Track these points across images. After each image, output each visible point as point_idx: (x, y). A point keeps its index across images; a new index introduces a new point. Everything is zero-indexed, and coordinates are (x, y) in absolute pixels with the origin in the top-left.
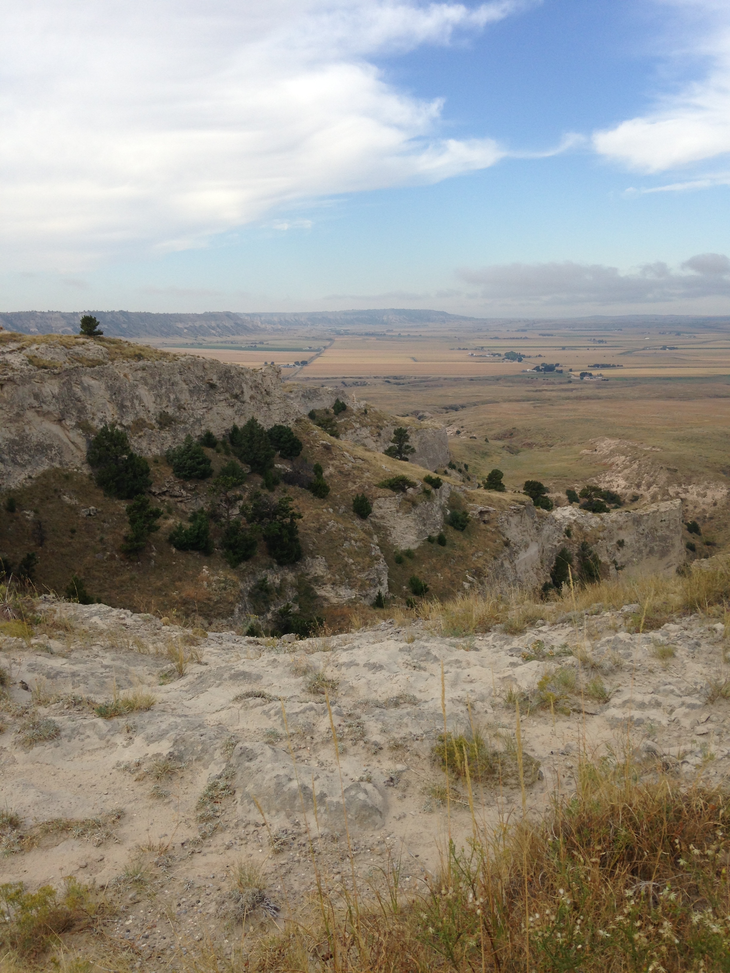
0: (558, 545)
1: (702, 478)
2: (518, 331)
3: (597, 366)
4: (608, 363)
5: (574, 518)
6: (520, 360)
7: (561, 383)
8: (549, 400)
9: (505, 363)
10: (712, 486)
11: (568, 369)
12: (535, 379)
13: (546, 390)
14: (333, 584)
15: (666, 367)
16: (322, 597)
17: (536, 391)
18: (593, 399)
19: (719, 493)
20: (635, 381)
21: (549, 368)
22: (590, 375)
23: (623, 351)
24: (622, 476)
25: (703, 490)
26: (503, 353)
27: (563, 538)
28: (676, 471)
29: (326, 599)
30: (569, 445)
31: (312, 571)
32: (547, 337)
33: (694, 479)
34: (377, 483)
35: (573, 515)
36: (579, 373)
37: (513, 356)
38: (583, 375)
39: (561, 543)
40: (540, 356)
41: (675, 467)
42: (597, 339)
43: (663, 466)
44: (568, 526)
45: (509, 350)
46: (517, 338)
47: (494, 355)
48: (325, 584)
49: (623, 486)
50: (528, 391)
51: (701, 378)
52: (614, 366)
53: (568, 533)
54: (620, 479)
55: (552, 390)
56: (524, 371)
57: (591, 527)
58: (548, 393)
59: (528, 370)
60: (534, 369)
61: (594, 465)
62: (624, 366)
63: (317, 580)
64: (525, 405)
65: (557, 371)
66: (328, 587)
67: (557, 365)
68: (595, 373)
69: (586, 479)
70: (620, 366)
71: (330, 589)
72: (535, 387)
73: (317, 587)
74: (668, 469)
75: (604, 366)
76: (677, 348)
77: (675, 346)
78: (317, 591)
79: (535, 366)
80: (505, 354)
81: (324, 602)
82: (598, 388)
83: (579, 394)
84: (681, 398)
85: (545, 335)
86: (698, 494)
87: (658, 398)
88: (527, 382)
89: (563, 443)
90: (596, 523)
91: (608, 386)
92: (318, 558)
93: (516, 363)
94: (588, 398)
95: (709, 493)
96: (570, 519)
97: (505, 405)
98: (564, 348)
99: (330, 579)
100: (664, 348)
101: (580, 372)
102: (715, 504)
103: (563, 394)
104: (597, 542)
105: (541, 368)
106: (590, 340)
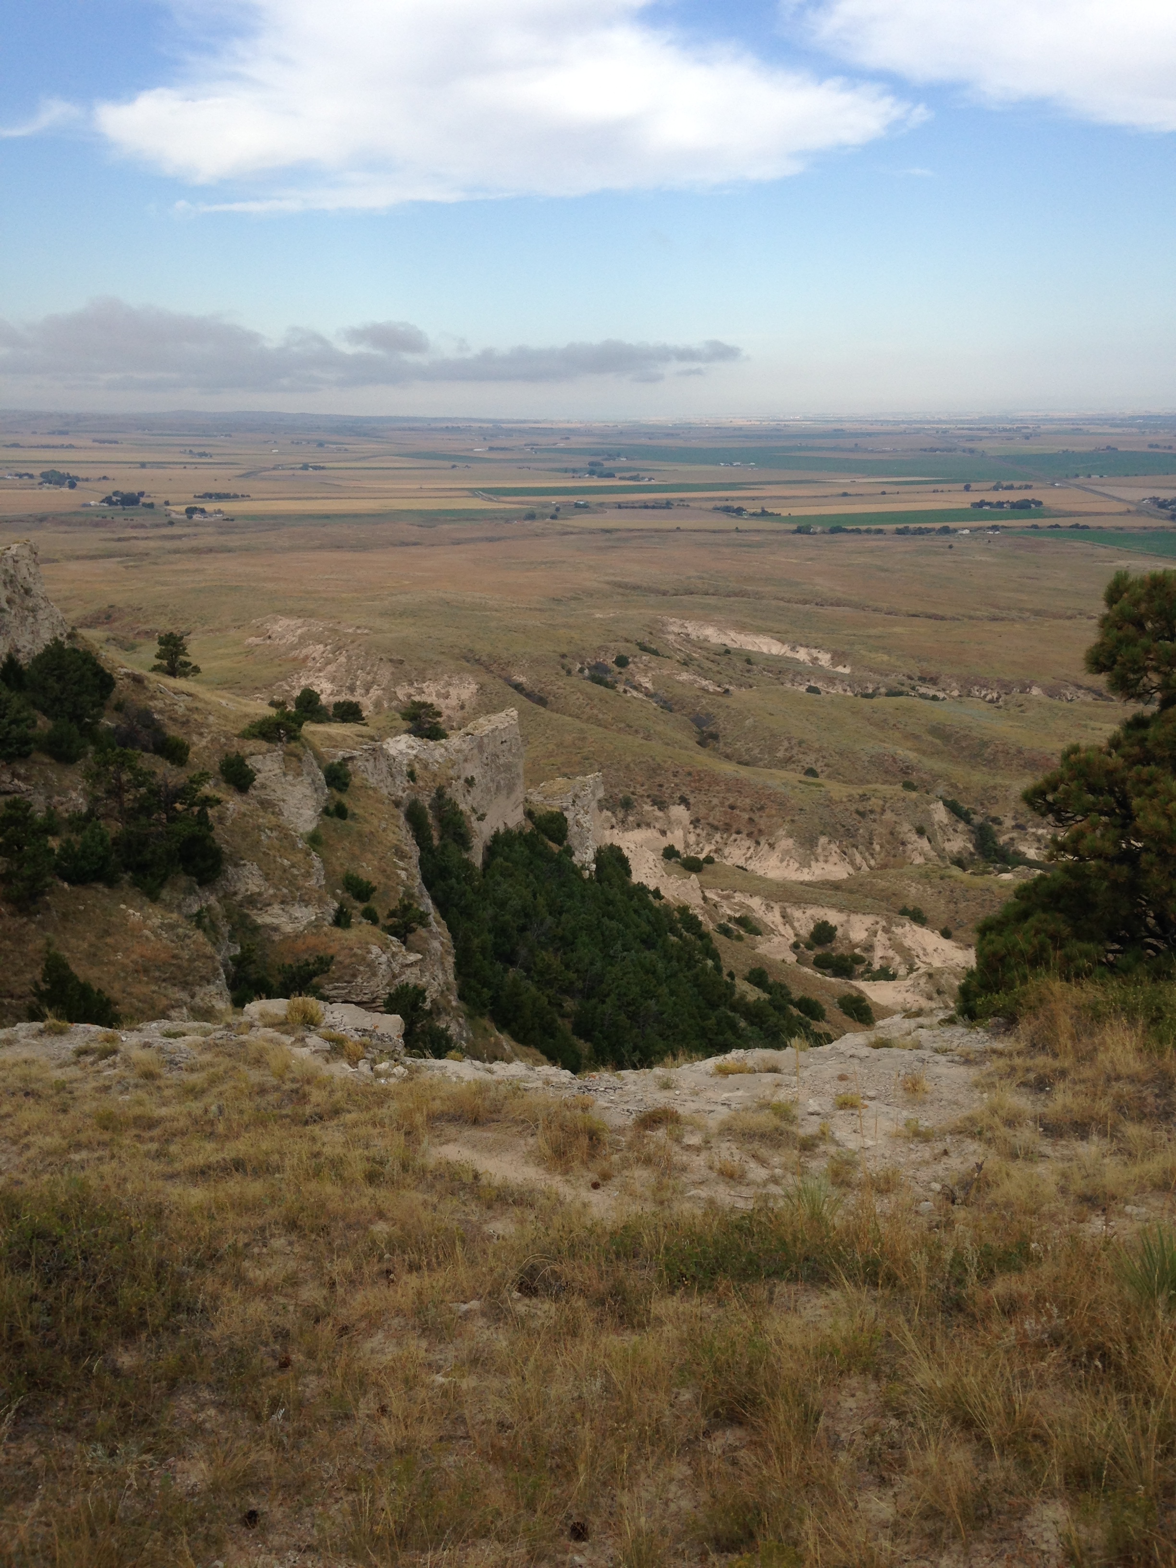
0: (404, 795)
1: (439, 670)
2: (53, 433)
3: (209, 496)
4: (226, 491)
5: (414, 752)
6: (72, 486)
7: (157, 526)
8: (147, 554)
9: (44, 490)
10: (455, 681)
11: (162, 501)
12: (109, 519)
13: (136, 538)
14: (282, 902)
15: (316, 498)
16: (266, 926)
17: (119, 540)
18: (222, 552)
19: (466, 691)
20: (277, 521)
21: (130, 500)
22: (203, 511)
23: (244, 472)
24: (325, 677)
25: (443, 688)
26: (37, 472)
27: (407, 785)
28: (401, 662)
29: (276, 929)
30: (218, 630)
31: (241, 887)
32: (107, 445)
33: (430, 673)
34: (237, 732)
35: (413, 748)
36: (183, 508)
37: (54, 479)
38: (190, 511)
39: (407, 792)
40: (105, 478)
41: (399, 657)
42: (196, 450)
43: (383, 656)
44: (409, 765)
45: (46, 468)
46: (53, 447)
47: (21, 476)
48: (269, 905)
49: (329, 692)
50: (105, 540)
51: (373, 515)
52: (236, 496)
53: (412, 776)
54: (323, 680)
55: (147, 538)
56: (85, 505)
57: (438, 762)
58: (142, 544)
59: (92, 503)
60: (103, 501)
61: (277, 661)
62: (253, 496)
63: (252, 900)
64: (110, 564)
65: (144, 505)
66: (276, 909)
67: (142, 494)
68: (210, 507)
69: (271, 685)
70: (245, 497)
71: (280, 912)
72: (113, 532)
73: (255, 911)
74: (391, 661)
75: (220, 497)
76: (323, 468)
77: (322, 465)
78: (255, 917)
79: (104, 497)
80: (43, 475)
81: (272, 933)
82: (222, 534)
83: (194, 543)
84: (354, 548)
85: (104, 442)
86: (438, 695)
87: (321, 547)
88: (97, 525)
89: (206, 627)
90: (441, 755)
91: (236, 530)
92: (245, 865)
93: (66, 490)
94: (210, 550)
95: (453, 692)
96: (408, 754)
97: (74, 566)
98: (143, 465)
99: (274, 896)
100: (305, 467)
101: (185, 507)
102: (462, 707)
103: (169, 545)
104: (450, 785)
105: (114, 499)
106: (184, 452)
